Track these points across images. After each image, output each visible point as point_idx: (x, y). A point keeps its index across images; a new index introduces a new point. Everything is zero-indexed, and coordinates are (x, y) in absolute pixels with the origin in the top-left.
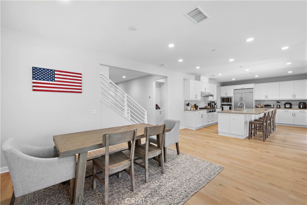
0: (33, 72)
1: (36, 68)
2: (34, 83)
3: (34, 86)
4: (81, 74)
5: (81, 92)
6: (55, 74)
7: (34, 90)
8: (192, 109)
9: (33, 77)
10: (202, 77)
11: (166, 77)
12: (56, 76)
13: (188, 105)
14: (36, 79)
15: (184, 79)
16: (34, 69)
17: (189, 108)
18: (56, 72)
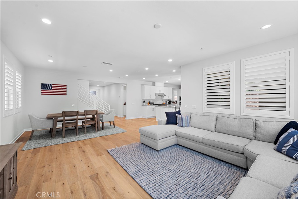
0: (42, 86)
1: (43, 84)
2: (42, 91)
3: (42, 92)
4: (66, 85)
5: (66, 95)
6: (52, 86)
7: (42, 94)
8: (147, 105)
9: (42, 88)
10: (156, 84)
11: (126, 84)
12: (53, 87)
13: (144, 102)
14: (43, 89)
15: (142, 85)
16: (42, 84)
17: (145, 104)
18: (53, 85)
